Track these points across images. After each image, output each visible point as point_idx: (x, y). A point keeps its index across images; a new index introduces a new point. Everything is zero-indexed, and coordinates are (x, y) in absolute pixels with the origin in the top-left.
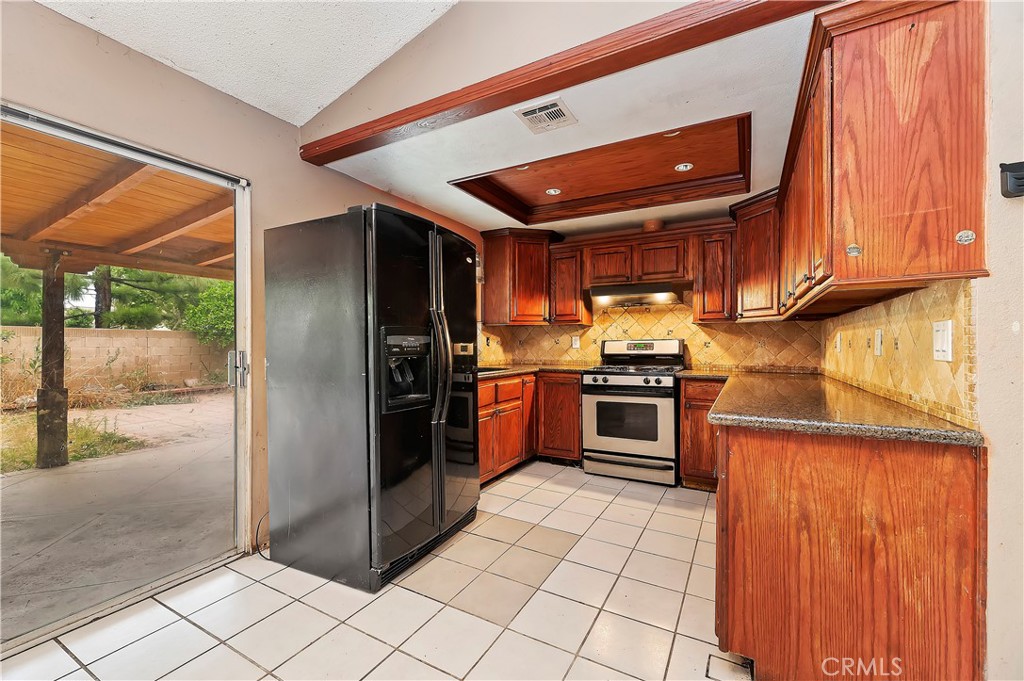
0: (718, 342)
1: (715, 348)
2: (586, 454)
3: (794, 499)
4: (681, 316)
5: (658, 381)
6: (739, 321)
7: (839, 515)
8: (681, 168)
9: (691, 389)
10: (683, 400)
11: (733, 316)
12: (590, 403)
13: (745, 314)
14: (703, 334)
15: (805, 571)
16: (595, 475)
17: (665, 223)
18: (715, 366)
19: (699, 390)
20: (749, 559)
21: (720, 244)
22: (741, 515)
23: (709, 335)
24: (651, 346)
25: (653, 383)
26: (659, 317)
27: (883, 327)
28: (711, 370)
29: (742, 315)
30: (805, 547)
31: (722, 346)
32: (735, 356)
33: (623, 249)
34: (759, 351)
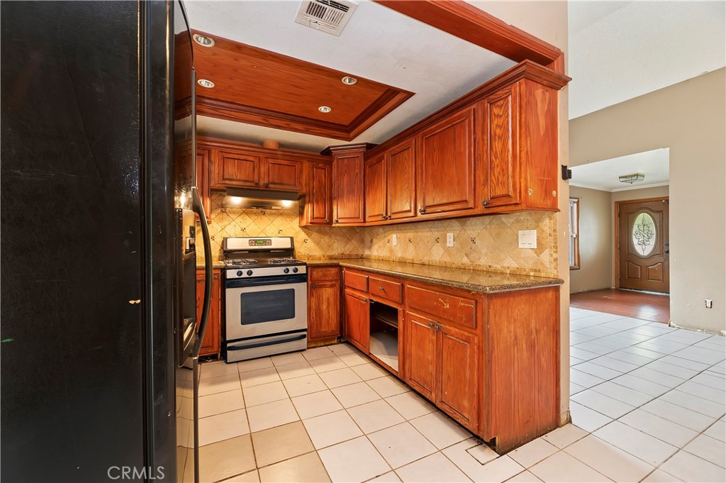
0: (313, 239)
1: (310, 243)
2: (229, 345)
3: (512, 330)
4: (288, 219)
5: (296, 270)
6: (334, 225)
7: (526, 331)
8: (323, 109)
9: (317, 274)
10: (310, 283)
11: (331, 222)
12: (234, 296)
13: (340, 221)
14: (303, 233)
15: (516, 369)
16: (237, 362)
17: (282, 145)
18: (310, 256)
19: (321, 274)
20: (497, 374)
21: (323, 171)
22: (494, 349)
23: (307, 234)
24: (270, 242)
25: (291, 272)
26: (272, 218)
27: (457, 232)
28: (308, 259)
29: (337, 221)
30: (516, 355)
31: (315, 242)
32: (322, 248)
33: (252, 159)
34: (335, 245)
